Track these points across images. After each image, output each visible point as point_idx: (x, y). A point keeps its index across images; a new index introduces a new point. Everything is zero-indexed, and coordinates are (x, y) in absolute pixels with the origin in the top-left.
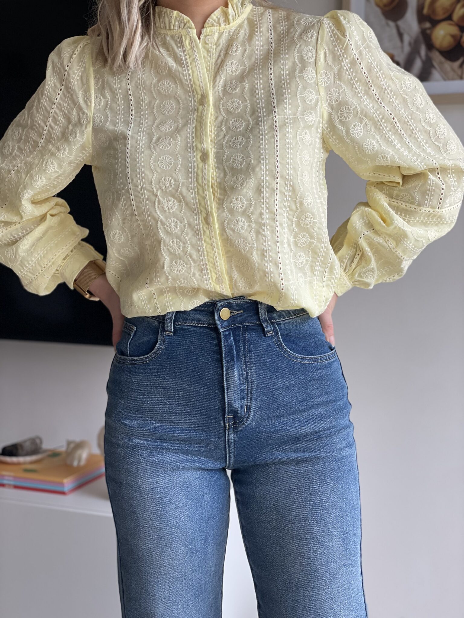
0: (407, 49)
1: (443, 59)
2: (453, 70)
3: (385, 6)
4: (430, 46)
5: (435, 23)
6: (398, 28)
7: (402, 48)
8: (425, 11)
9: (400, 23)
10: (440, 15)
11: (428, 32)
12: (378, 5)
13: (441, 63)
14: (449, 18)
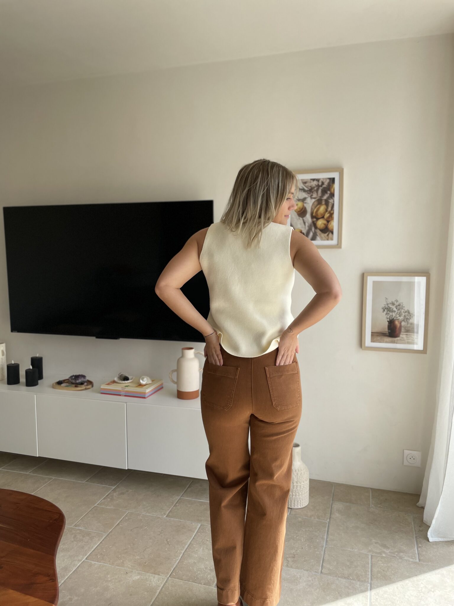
0: (307, 228)
1: (320, 232)
2: (325, 237)
3: (298, 212)
4: (316, 227)
5: (318, 219)
6: (303, 220)
7: (305, 228)
8: (314, 214)
9: (304, 218)
10: (320, 216)
11: (315, 222)
12: (295, 211)
13: (320, 234)
14: (323, 217)
